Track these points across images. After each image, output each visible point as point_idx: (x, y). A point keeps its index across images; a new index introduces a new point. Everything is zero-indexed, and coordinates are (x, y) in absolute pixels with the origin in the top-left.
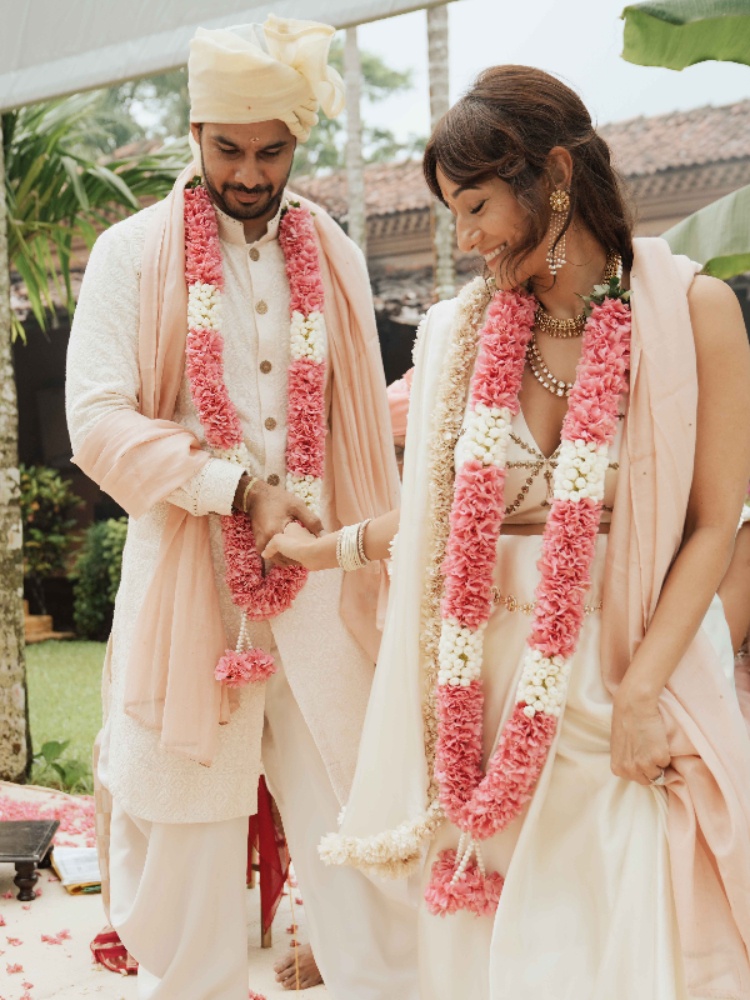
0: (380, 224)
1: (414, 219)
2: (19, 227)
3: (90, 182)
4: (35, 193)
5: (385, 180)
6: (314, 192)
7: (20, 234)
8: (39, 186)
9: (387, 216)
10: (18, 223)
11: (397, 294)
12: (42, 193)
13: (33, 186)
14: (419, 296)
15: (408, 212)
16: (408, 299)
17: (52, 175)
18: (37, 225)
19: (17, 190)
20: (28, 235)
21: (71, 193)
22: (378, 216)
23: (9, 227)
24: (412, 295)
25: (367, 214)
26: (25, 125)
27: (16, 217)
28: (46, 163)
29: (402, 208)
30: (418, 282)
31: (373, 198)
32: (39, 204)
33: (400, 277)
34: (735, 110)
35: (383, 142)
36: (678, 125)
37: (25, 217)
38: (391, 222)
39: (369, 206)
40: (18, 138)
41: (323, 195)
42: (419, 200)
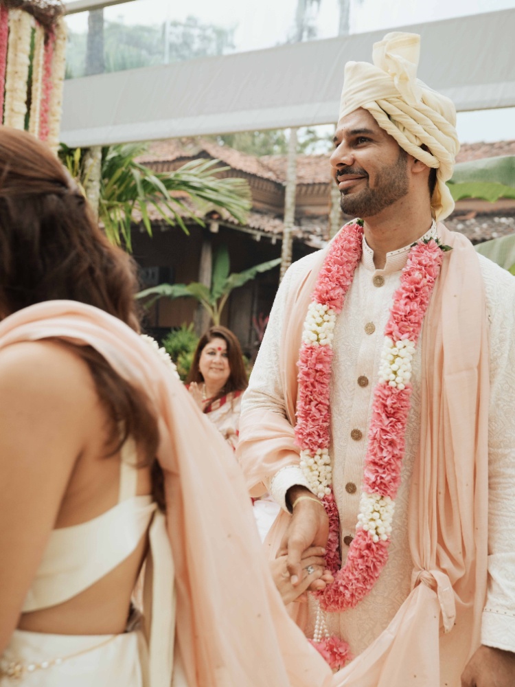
0: (304, 189)
1: (323, 188)
2: (106, 205)
3: (145, 184)
4: (116, 187)
5: (309, 164)
6: (271, 166)
7: (105, 208)
8: (118, 183)
9: (308, 185)
10: (105, 202)
11: (310, 228)
12: (119, 187)
13: (115, 183)
14: (322, 231)
15: (320, 184)
16: (315, 231)
17: (126, 177)
18: (115, 203)
19: (106, 185)
20: (110, 208)
21: (135, 188)
22: (303, 185)
23: (100, 204)
24: (318, 229)
25: (297, 182)
26: (114, 149)
27: (104, 198)
28: (123, 172)
29: (317, 181)
30: (323, 222)
31: (301, 173)
32: (118, 192)
33: (313, 218)
34: (496, 146)
35: (311, 136)
36: (466, 150)
37: (109, 199)
38: (310, 188)
39: (299, 178)
40: (109, 157)
41: (275, 168)
42: (326, 178)
